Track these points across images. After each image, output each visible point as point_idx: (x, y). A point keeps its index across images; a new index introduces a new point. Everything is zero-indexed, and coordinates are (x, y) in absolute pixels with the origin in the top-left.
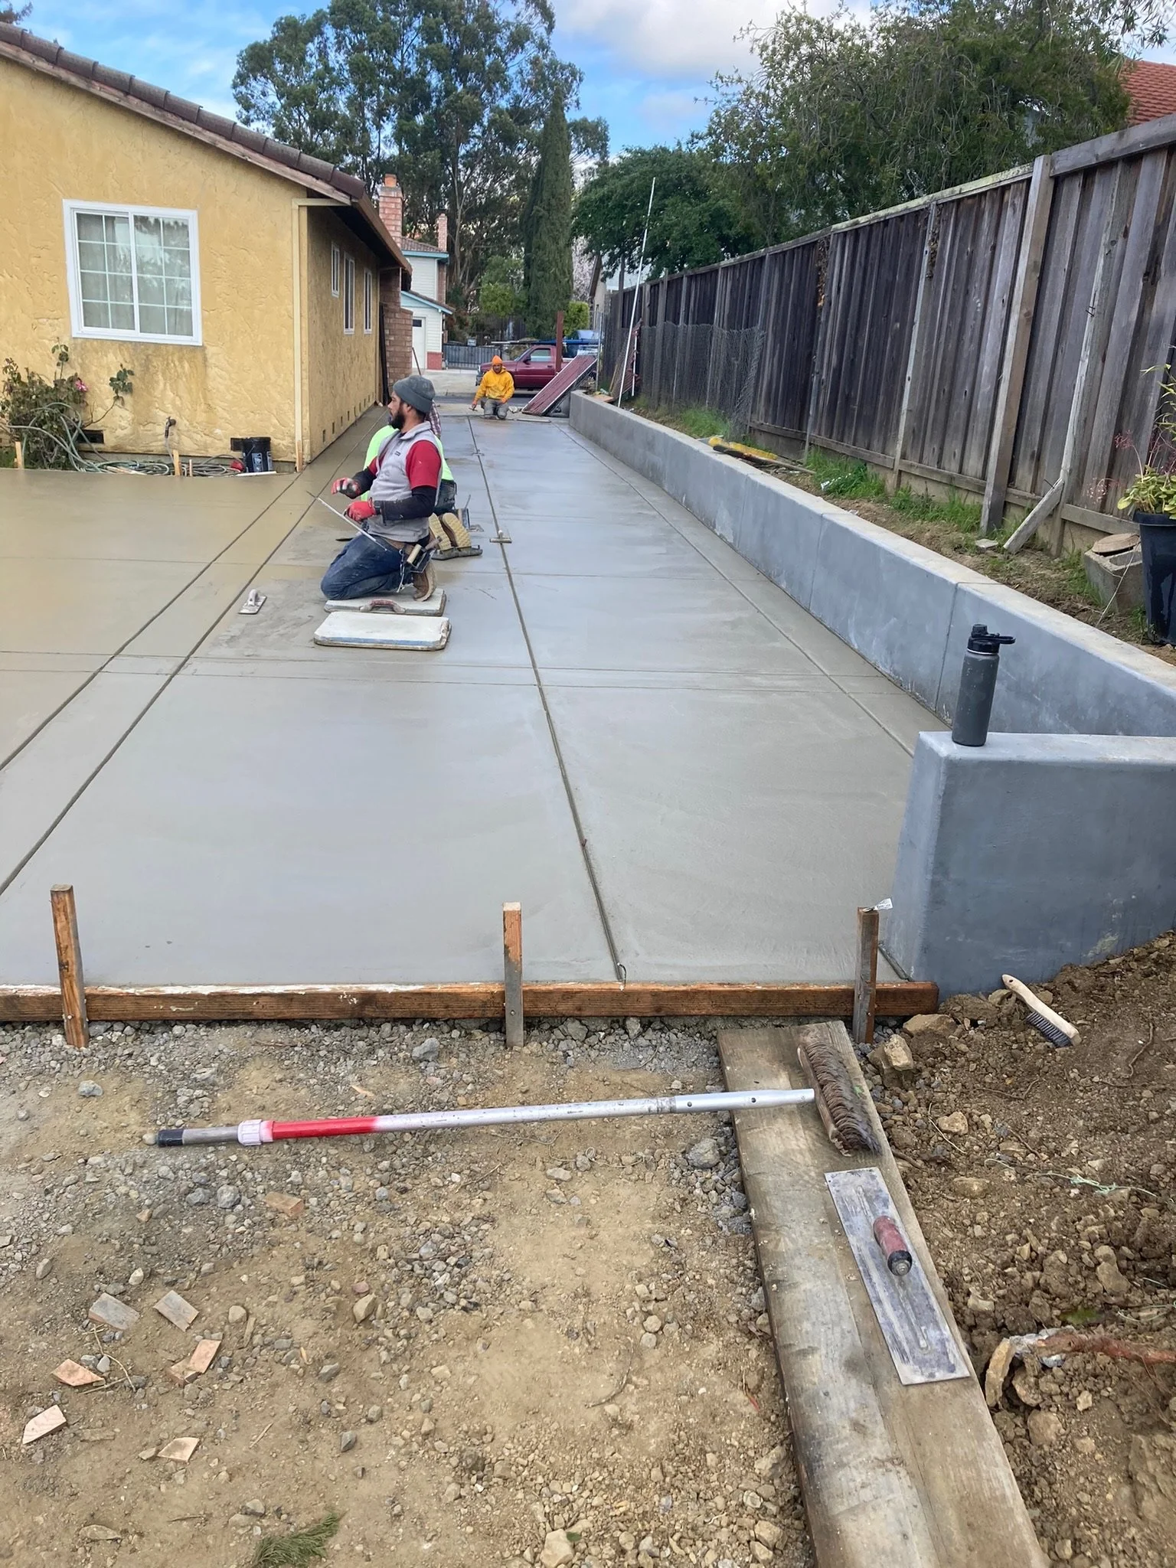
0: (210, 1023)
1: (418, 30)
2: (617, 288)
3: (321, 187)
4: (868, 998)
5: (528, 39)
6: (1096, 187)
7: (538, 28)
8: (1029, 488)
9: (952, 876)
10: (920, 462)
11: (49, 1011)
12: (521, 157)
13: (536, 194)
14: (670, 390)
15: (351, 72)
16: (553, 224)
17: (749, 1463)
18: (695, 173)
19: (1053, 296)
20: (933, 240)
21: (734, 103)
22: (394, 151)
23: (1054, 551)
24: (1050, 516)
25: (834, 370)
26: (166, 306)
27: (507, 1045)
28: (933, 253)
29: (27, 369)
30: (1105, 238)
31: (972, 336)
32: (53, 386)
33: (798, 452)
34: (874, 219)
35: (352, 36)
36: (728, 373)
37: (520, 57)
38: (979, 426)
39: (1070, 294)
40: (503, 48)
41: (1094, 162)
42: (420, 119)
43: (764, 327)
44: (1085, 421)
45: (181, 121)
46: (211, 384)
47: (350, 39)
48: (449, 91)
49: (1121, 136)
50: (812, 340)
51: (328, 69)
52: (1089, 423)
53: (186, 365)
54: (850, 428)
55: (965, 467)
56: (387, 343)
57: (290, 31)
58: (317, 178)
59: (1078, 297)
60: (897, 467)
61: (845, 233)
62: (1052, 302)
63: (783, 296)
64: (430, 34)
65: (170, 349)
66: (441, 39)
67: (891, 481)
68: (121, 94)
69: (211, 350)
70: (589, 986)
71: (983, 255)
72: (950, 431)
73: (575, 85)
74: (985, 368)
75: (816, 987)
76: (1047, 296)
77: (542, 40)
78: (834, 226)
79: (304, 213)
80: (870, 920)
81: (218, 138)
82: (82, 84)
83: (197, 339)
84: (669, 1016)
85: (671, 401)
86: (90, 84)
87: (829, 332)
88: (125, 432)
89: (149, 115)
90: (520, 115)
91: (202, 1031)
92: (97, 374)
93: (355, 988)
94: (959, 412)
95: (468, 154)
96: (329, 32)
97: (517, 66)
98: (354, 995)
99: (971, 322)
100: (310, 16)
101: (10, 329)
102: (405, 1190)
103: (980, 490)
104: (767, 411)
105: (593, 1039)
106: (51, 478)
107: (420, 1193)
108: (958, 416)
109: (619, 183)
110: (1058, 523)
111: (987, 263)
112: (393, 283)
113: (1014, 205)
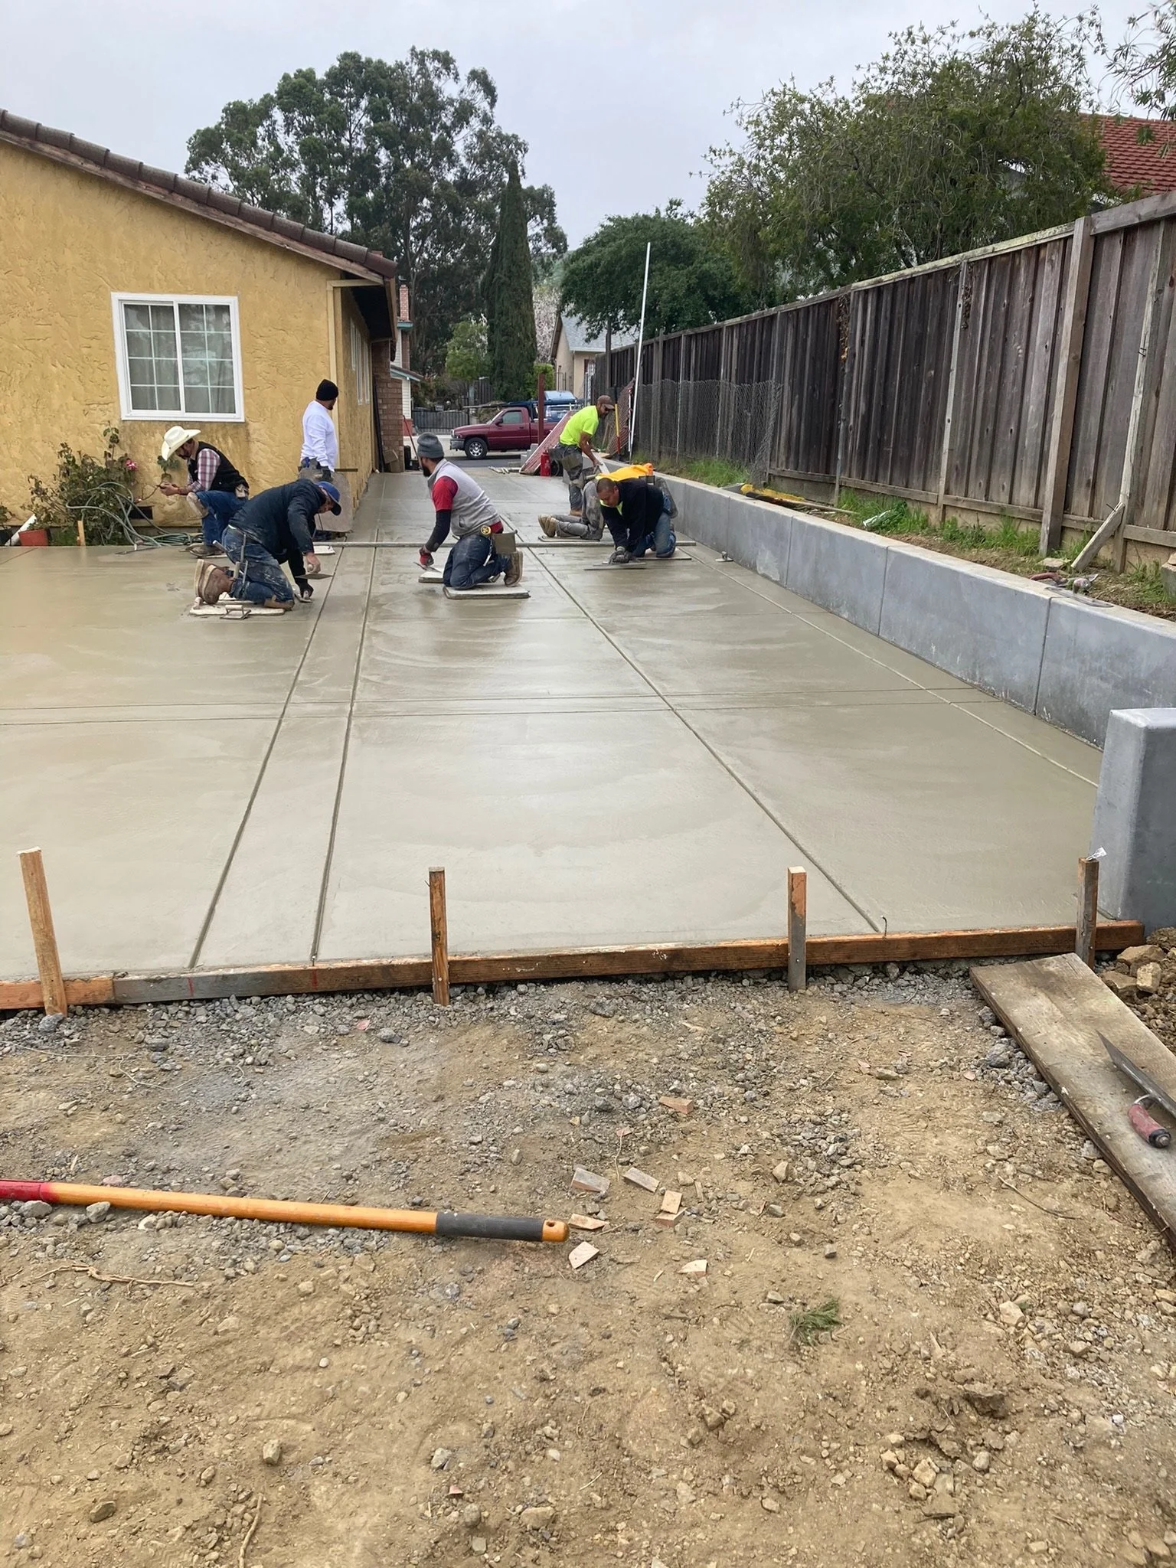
0: (548, 982)
1: (367, 111)
2: (604, 350)
3: (355, 268)
4: (1090, 934)
5: (471, 114)
6: (1138, 243)
7: (481, 102)
8: (1086, 512)
9: (1152, 828)
10: (966, 496)
11: (417, 977)
12: (470, 226)
13: (496, 262)
14: (672, 443)
15: (301, 152)
16: (515, 290)
17: (1131, 1255)
18: (679, 239)
19: (1100, 341)
20: (966, 294)
21: (728, 174)
22: (347, 226)
23: (1118, 568)
24: (1113, 536)
25: (863, 417)
26: (209, 387)
27: (791, 989)
28: (967, 307)
29: (80, 452)
30: (1152, 287)
31: (1014, 380)
32: (104, 467)
33: (828, 494)
34: (899, 277)
35: (300, 118)
36: (739, 425)
37: (465, 131)
38: (1028, 460)
39: (1117, 337)
40: (449, 123)
41: (1137, 221)
42: (370, 195)
43: (779, 379)
44: (1142, 450)
45: (223, 215)
46: (254, 458)
47: (299, 122)
48: (398, 166)
49: (1164, 198)
50: (835, 390)
51: (279, 150)
52: (1146, 452)
53: (230, 441)
54: (885, 469)
55: (1015, 498)
56: (381, 412)
57: (241, 117)
58: (352, 261)
59: (1126, 340)
60: (942, 501)
61: (866, 291)
62: (1099, 345)
63: (799, 351)
64: (376, 112)
65: (215, 427)
66: (389, 117)
67: (934, 516)
68: (166, 192)
69: (253, 426)
70: (855, 938)
71: (1021, 306)
72: (996, 467)
73: (520, 155)
74: (1031, 407)
75: (1043, 929)
76: (1093, 340)
77: (486, 114)
78: (854, 285)
79: (339, 294)
80: (1092, 868)
81: (257, 228)
82: (129, 184)
83: (239, 416)
84: (922, 961)
85: (675, 453)
86: (136, 184)
87: (855, 382)
88: (174, 506)
89: (193, 210)
90: (466, 186)
91: (542, 988)
92: (145, 453)
93: (664, 946)
94: (1005, 448)
95: (419, 225)
96: (278, 115)
97: (462, 141)
98: (664, 951)
99: (1013, 367)
100: (257, 101)
101: (63, 416)
102: (767, 1094)
103: (1037, 519)
104: (787, 458)
105: (860, 982)
106: (109, 554)
107: (779, 1093)
108: (1005, 452)
109: (607, 250)
110: (1121, 543)
111: (1027, 313)
112: (383, 355)
113: (1051, 261)
